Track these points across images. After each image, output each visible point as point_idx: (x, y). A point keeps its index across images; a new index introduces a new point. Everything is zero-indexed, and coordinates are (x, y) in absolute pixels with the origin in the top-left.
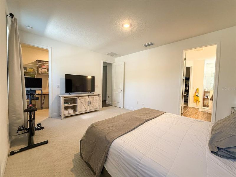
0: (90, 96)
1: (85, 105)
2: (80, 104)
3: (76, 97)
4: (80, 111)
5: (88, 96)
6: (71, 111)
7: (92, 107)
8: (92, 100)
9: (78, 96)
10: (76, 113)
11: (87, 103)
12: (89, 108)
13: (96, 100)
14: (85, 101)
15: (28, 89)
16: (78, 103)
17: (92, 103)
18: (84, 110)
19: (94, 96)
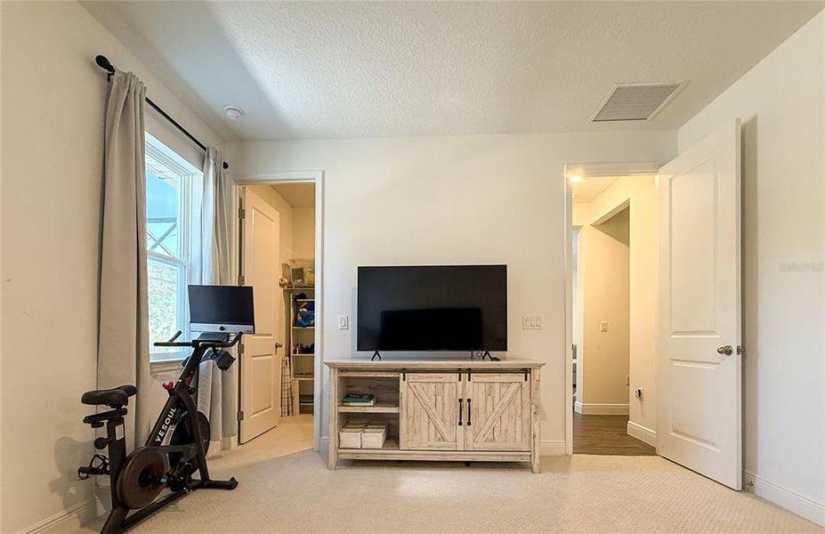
0: (470, 371)
1: (439, 421)
2: (411, 412)
3: (395, 371)
4: (410, 445)
5: (460, 371)
6: (373, 439)
7: (480, 438)
8: (482, 397)
9: (405, 371)
10: (394, 454)
11: (451, 411)
12: (466, 439)
13: (506, 400)
14: (439, 398)
15: (214, 328)
16: (403, 402)
17: (482, 416)
18: (436, 444)
19: (496, 378)
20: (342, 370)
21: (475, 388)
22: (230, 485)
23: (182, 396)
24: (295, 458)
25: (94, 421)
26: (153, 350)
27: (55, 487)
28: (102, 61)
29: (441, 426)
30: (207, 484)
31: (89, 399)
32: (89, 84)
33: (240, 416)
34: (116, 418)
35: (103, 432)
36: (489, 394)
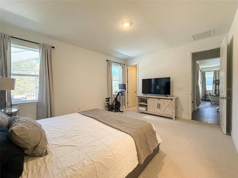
0: (160, 98)
2: (149, 105)
3: (147, 98)
4: (149, 111)
5: (158, 98)
6: (143, 109)
7: (162, 111)
8: (162, 104)
9: (148, 98)
10: (147, 112)
11: (156, 106)
12: (159, 111)
13: (167, 105)
14: (154, 103)
15: (121, 90)
16: (148, 103)
17: (162, 107)
18: (154, 111)
19: (165, 100)
20: (138, 97)
21: (161, 102)
22: (123, 112)
23: (116, 99)
24: (133, 111)
25: (106, 101)
26: (113, 93)
27: (104, 107)
28: (107, 60)
29: (155, 108)
30: (120, 111)
31: (106, 99)
32: (106, 62)
33: (128, 103)
34: (108, 101)
35: (107, 102)
36: (164, 103)
